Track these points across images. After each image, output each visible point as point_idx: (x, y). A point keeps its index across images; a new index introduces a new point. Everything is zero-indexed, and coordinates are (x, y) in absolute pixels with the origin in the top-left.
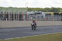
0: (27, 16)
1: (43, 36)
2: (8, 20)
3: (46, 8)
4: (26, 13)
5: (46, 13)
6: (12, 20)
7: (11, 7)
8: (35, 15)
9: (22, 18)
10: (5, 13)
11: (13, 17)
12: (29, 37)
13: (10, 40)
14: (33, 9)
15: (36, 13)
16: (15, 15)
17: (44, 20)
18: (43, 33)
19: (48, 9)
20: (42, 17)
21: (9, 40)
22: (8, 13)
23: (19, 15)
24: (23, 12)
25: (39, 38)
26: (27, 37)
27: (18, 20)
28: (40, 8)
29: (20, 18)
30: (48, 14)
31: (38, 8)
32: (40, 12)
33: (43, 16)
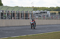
0: (33, 15)
1: (48, 34)
2: (14, 18)
3: (51, 8)
4: (32, 12)
5: (51, 12)
6: (19, 18)
7: (17, 7)
8: (41, 14)
9: (28, 17)
10: (12, 12)
11: (19, 16)
12: (35, 35)
13: (17, 37)
14: (38, 8)
15: (41, 12)
16: (22, 14)
17: (49, 19)
18: (48, 31)
19: (53, 8)
20: (48, 16)
21: (15, 37)
22: (14, 12)
23: (25, 14)
24: (29, 11)
25: (45, 36)
26: (33, 35)
27: (24, 19)
28: (45, 8)
29: (26, 17)
30: (53, 13)
31: (43, 8)
32: (45, 11)
33: (48, 14)
